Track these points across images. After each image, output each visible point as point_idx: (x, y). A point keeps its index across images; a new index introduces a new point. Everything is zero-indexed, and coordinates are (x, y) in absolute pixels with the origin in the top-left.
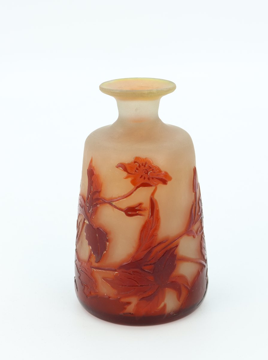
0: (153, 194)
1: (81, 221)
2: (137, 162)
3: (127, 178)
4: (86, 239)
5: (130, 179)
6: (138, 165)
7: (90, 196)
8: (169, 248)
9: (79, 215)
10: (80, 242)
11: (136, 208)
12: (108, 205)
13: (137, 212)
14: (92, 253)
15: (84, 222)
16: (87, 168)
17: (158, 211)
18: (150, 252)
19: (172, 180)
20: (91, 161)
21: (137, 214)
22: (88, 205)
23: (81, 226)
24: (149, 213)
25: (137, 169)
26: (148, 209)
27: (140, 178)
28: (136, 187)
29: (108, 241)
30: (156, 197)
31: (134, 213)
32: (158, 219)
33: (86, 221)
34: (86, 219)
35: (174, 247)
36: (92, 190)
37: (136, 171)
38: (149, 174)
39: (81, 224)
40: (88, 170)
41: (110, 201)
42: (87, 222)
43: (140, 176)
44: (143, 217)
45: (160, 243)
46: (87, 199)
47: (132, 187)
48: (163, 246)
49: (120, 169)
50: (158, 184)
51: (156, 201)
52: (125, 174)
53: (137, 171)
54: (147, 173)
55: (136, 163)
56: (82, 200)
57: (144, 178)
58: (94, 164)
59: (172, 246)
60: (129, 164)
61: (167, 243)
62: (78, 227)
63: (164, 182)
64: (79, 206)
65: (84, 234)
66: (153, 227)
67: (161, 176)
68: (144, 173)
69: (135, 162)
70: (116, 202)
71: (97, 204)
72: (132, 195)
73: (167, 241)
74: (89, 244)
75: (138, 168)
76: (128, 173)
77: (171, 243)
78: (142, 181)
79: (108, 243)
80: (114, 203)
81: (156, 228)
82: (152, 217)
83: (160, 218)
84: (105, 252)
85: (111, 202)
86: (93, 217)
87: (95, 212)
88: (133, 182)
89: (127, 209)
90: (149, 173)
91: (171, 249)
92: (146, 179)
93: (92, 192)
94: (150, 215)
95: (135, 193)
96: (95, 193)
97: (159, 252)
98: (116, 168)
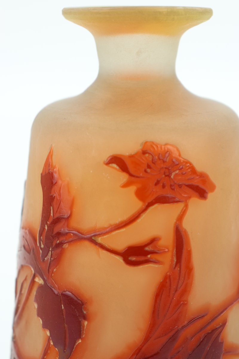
0: (180, 218)
1: (26, 279)
2: (149, 154)
3: (126, 185)
4: (39, 315)
5: (133, 189)
6: (151, 159)
7: (46, 228)
8: (209, 329)
9: (21, 269)
10: (23, 323)
11: (147, 249)
12: (87, 243)
13: (149, 256)
14: (52, 343)
15: (33, 282)
16: (39, 170)
17: (189, 253)
18: (173, 338)
19: (216, 190)
20: (50, 155)
21: (147, 262)
22: (42, 246)
23: (25, 291)
24: (172, 258)
25: (149, 167)
26: (171, 249)
27: (156, 184)
28: (147, 204)
29: (85, 318)
30: (187, 225)
31: (142, 258)
32: (189, 270)
33: (37, 280)
34: (37, 275)
35: (220, 327)
36: (52, 215)
37: (146, 171)
38: (172, 177)
39: (27, 286)
40: (42, 174)
41: (89, 236)
42: (39, 281)
43: (156, 181)
44: (160, 266)
45: (192, 321)
46: (41, 234)
47: (138, 205)
48: (198, 324)
49: (113, 168)
50: (189, 198)
51: (185, 232)
52: (124, 177)
53: (149, 170)
54: (169, 176)
55: (147, 155)
56: (28, 237)
57: (164, 187)
58: (55, 161)
59: (214, 325)
60: (131, 156)
61: (207, 318)
62: (19, 292)
63: (202, 193)
64: (23, 249)
65: (34, 306)
66: (179, 286)
67: (196, 182)
68: (164, 176)
69: (144, 152)
70: (105, 237)
71: (61, 244)
72: (139, 221)
73: (206, 315)
74: (45, 326)
75: (152, 165)
76: (131, 175)
77: (214, 319)
78: (158, 191)
79: (86, 323)
80: (99, 240)
81: (186, 290)
82: (178, 265)
83: (192, 269)
84: (80, 341)
85: (93, 238)
86: (55, 270)
87: (57, 260)
88: (140, 194)
89: (125, 251)
90: (173, 174)
91: (213, 331)
92: (166, 187)
93: (51, 220)
94: (175, 263)
95: (144, 216)
96: (57, 221)
97: (192, 338)
98: (105, 166)
